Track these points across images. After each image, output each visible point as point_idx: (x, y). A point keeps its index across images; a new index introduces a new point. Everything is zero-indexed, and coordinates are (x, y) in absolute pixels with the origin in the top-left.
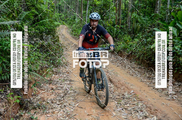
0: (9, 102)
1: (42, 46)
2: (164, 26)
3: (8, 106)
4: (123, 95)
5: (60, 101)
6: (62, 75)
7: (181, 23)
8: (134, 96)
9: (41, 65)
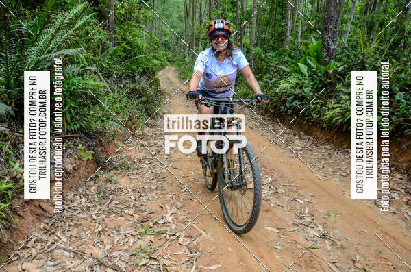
0: (80, 159)
1: (134, 91)
2: (293, 63)
3: (79, 164)
5: (150, 159)
7: (312, 59)
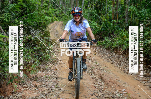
4: (113, 93)
6: (50, 72)
8: (126, 95)
9: (26, 60)
